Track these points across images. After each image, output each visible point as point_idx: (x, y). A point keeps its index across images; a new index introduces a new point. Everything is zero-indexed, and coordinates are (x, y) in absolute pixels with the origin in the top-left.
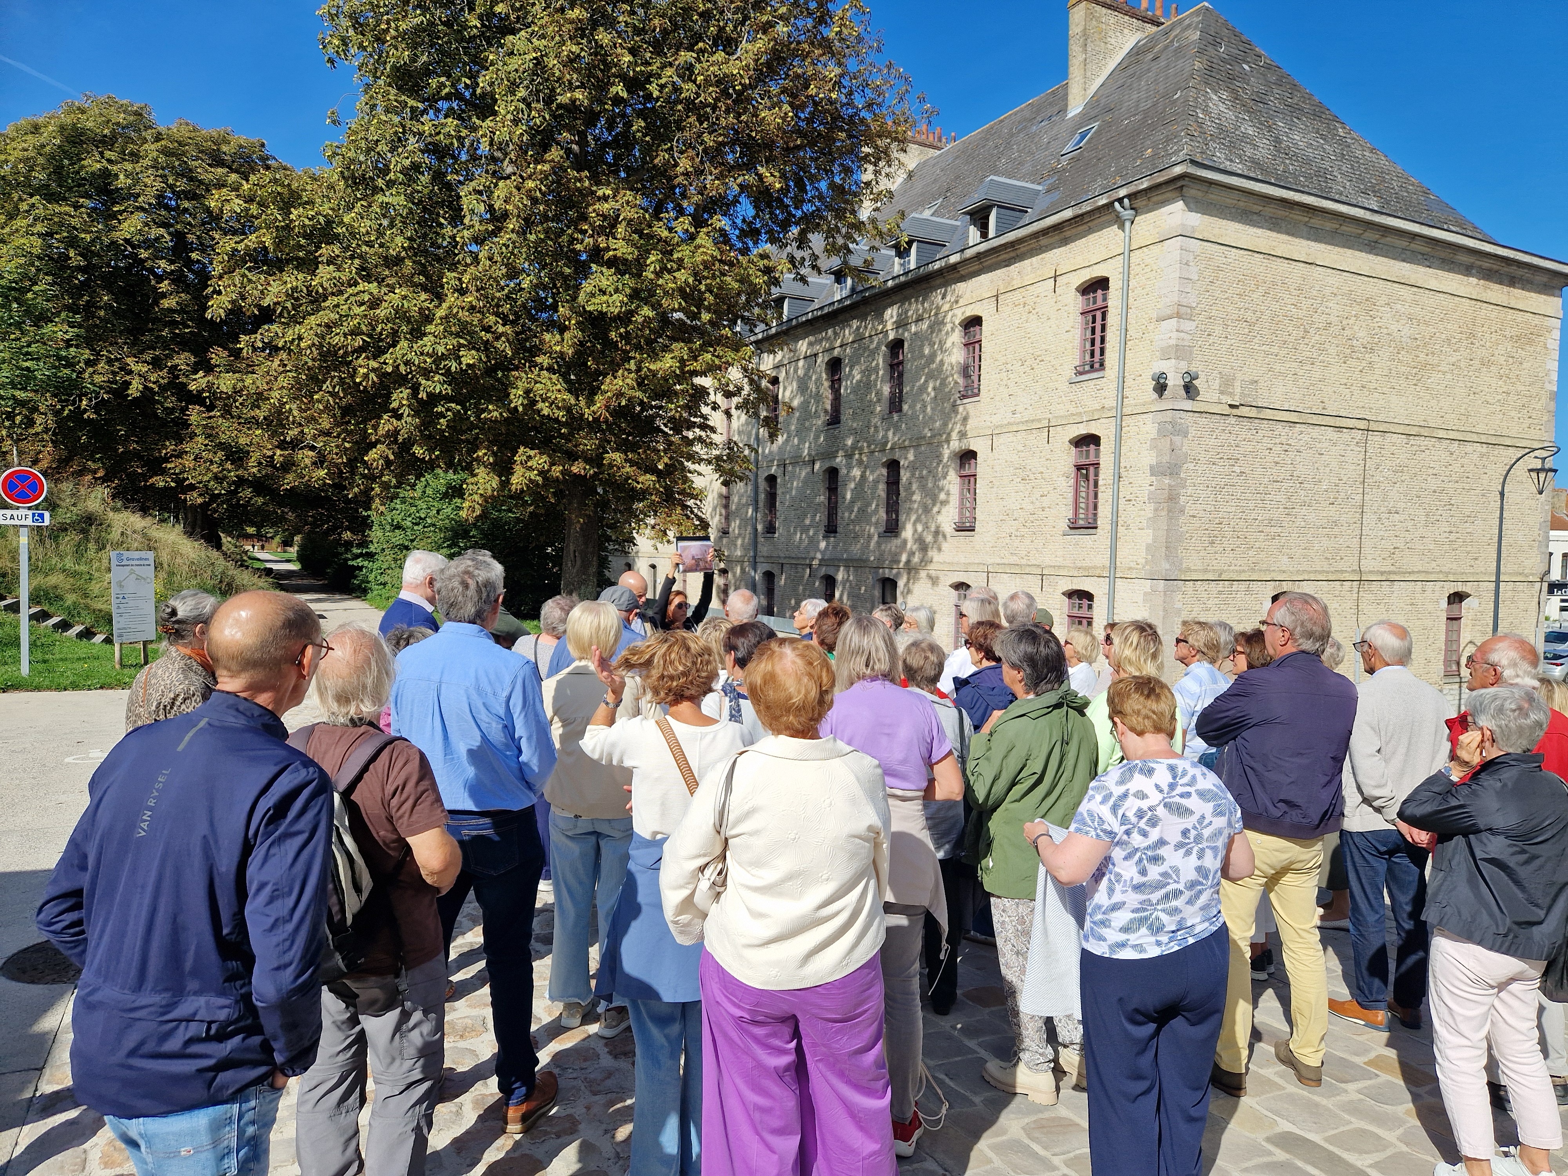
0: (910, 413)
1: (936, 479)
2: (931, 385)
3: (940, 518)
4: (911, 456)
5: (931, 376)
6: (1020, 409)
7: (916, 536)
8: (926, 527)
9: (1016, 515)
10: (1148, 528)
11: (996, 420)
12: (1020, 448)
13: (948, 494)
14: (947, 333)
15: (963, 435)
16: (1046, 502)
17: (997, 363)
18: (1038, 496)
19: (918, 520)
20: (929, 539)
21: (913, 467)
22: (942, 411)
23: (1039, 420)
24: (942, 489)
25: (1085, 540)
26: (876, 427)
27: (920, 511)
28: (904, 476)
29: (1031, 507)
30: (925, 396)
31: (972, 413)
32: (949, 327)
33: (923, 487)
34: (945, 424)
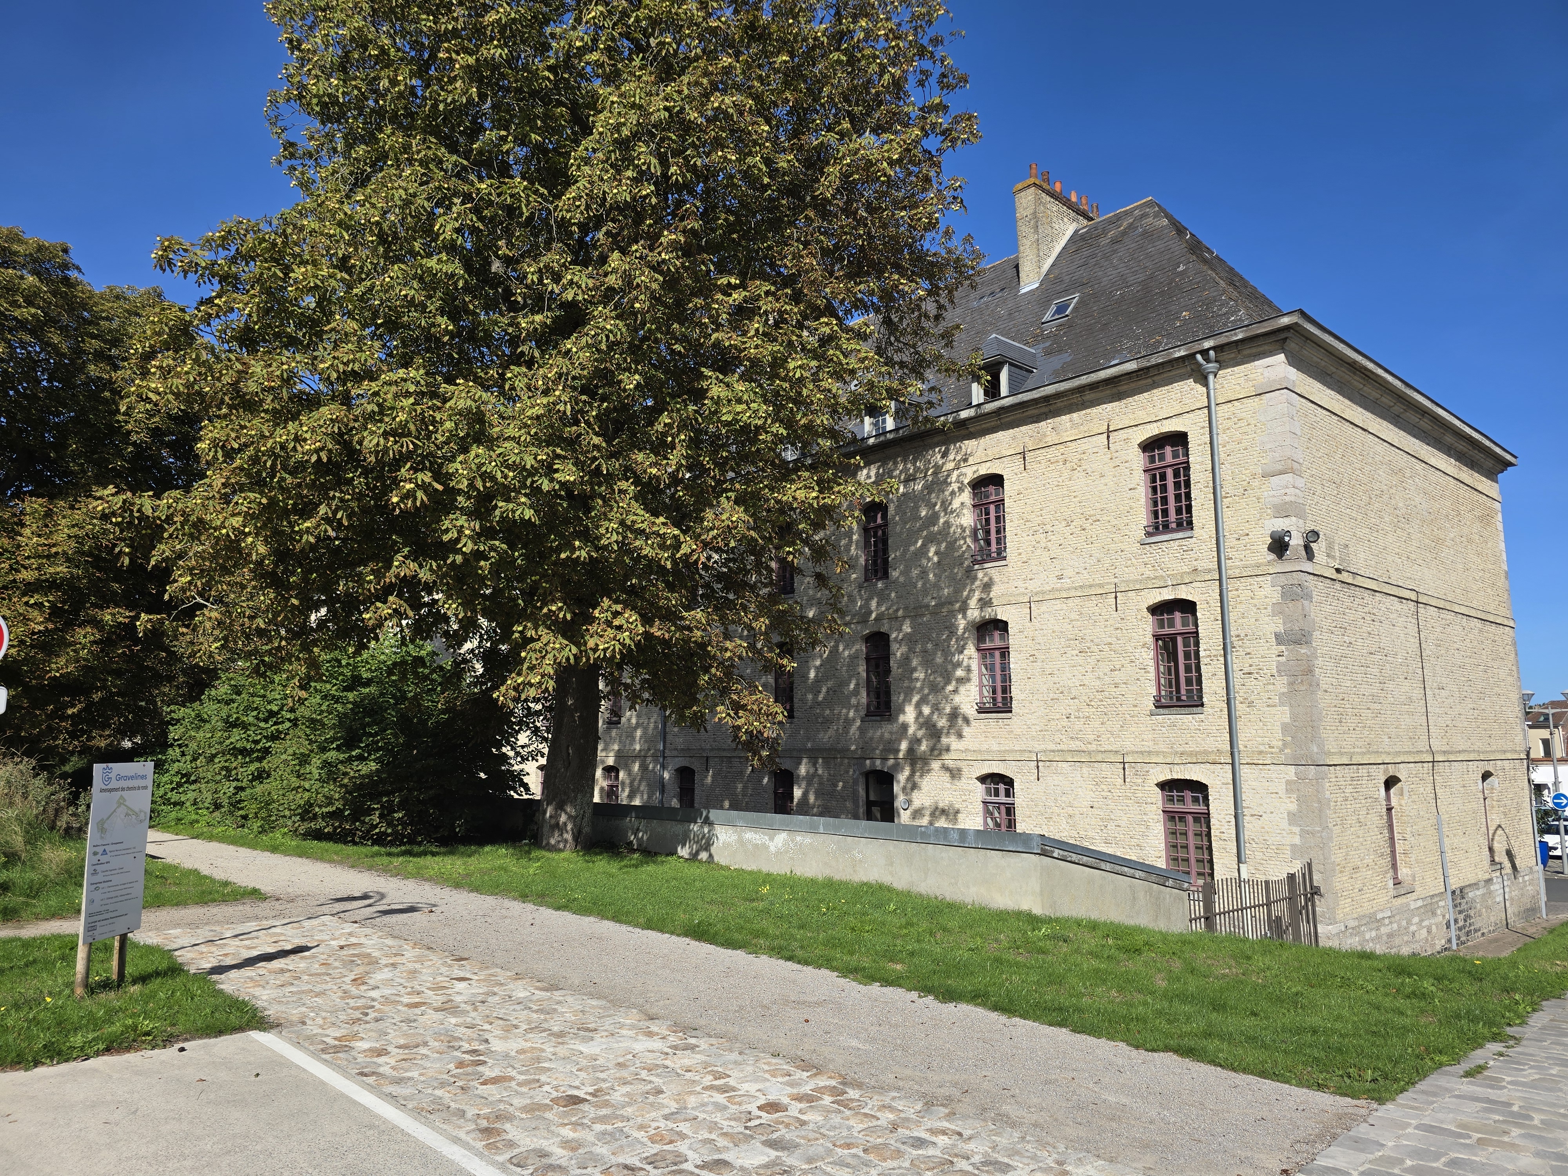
0: (902, 579)
1: (947, 653)
2: (932, 550)
3: (957, 699)
4: (907, 628)
5: (931, 539)
6: (1069, 572)
7: (921, 720)
8: (936, 708)
9: (1074, 692)
10: (1282, 704)
11: (1033, 586)
12: (1074, 616)
13: (968, 670)
14: (953, 493)
15: (985, 603)
16: (1118, 676)
17: (1029, 524)
18: (1107, 670)
19: (923, 701)
20: (942, 723)
21: (910, 640)
22: (952, 578)
23: (1101, 586)
24: (959, 664)
25: (1186, 720)
26: (850, 596)
27: (926, 691)
28: (898, 651)
29: (1098, 683)
30: (924, 562)
31: (996, 578)
32: (955, 486)
33: (927, 662)
34: (958, 591)
